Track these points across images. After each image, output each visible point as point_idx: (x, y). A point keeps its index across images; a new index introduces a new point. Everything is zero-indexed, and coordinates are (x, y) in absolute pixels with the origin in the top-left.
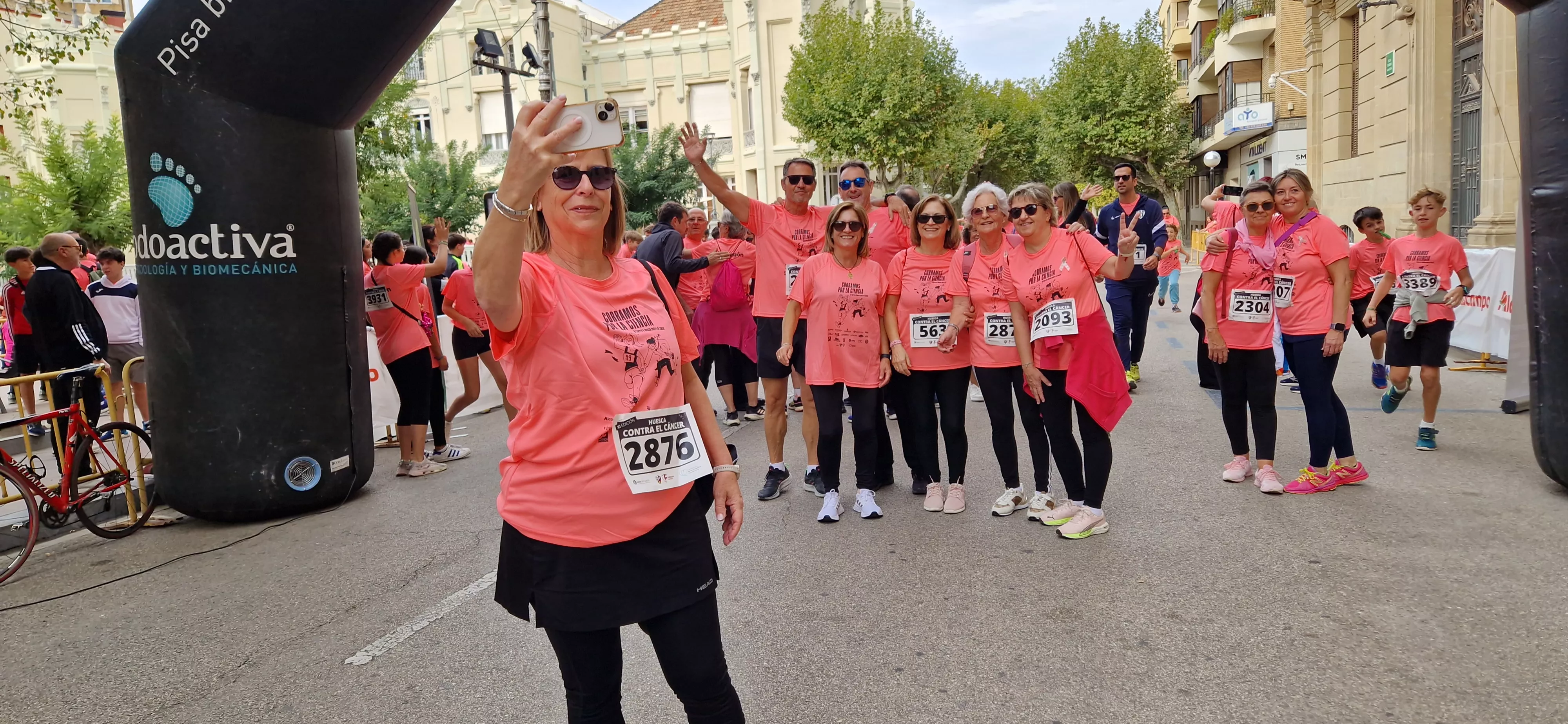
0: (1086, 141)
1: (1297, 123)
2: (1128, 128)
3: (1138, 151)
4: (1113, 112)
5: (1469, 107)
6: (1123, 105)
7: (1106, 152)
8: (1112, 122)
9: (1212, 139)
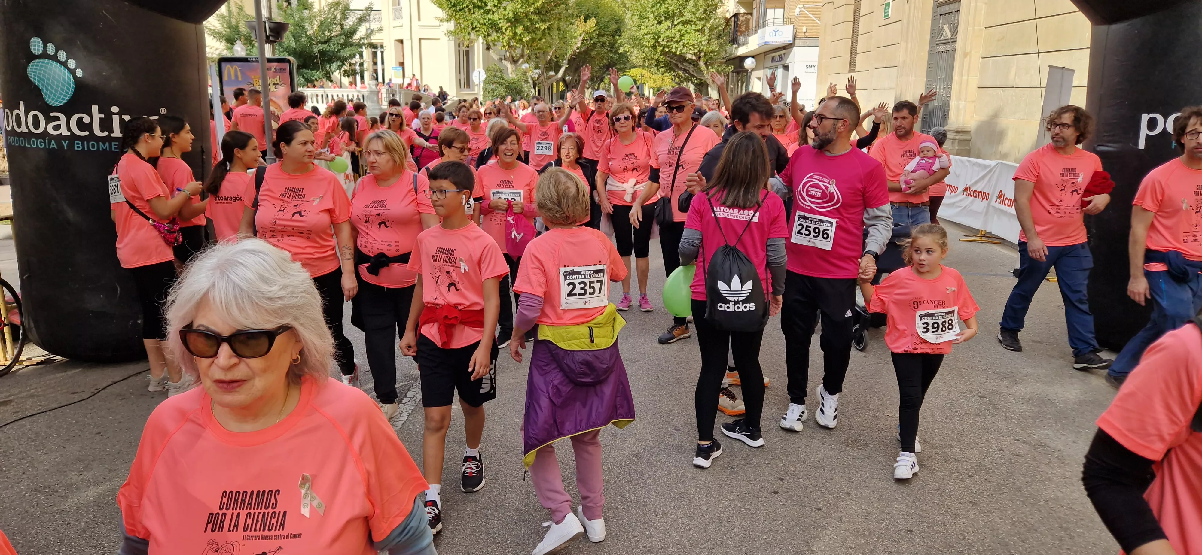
0: (659, 40)
1: (808, 42)
2: (689, 33)
3: (696, 51)
4: (680, 20)
5: (941, 48)
6: (687, 16)
7: (673, 50)
8: (679, 27)
9: (746, 47)
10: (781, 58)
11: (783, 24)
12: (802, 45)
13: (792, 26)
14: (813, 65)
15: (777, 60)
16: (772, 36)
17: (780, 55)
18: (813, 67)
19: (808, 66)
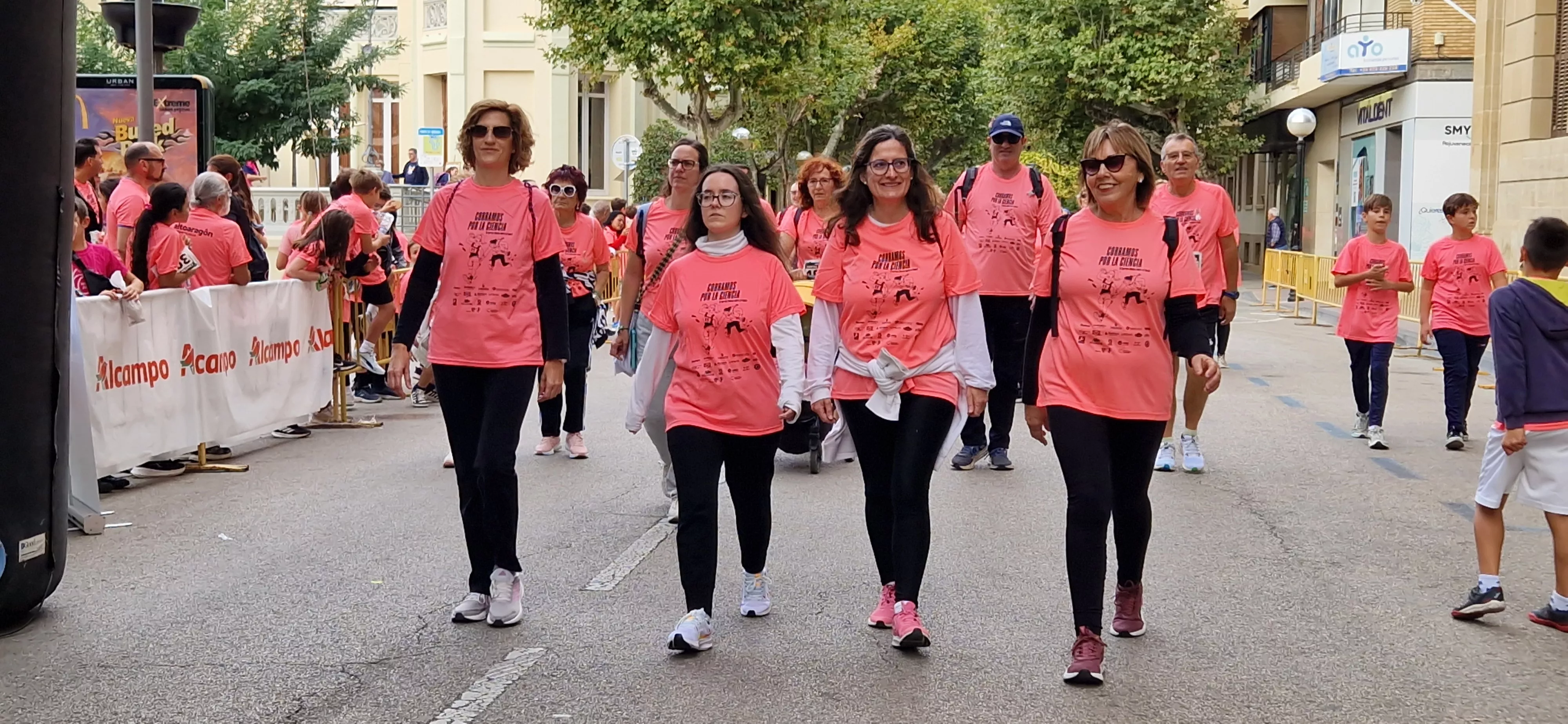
0: (1070, 73)
2: (1148, 56)
3: (1164, 98)
4: (1123, 24)
6: (1141, 13)
7: (1107, 97)
8: (1120, 42)
9: (1294, 87)
10: (1381, 110)
11: (1385, 27)
12: (1434, 78)
13: (1407, 30)
14: (1463, 125)
15: (1372, 117)
16: (1357, 55)
17: (1378, 102)
18: (1463, 130)
19: (1452, 129)
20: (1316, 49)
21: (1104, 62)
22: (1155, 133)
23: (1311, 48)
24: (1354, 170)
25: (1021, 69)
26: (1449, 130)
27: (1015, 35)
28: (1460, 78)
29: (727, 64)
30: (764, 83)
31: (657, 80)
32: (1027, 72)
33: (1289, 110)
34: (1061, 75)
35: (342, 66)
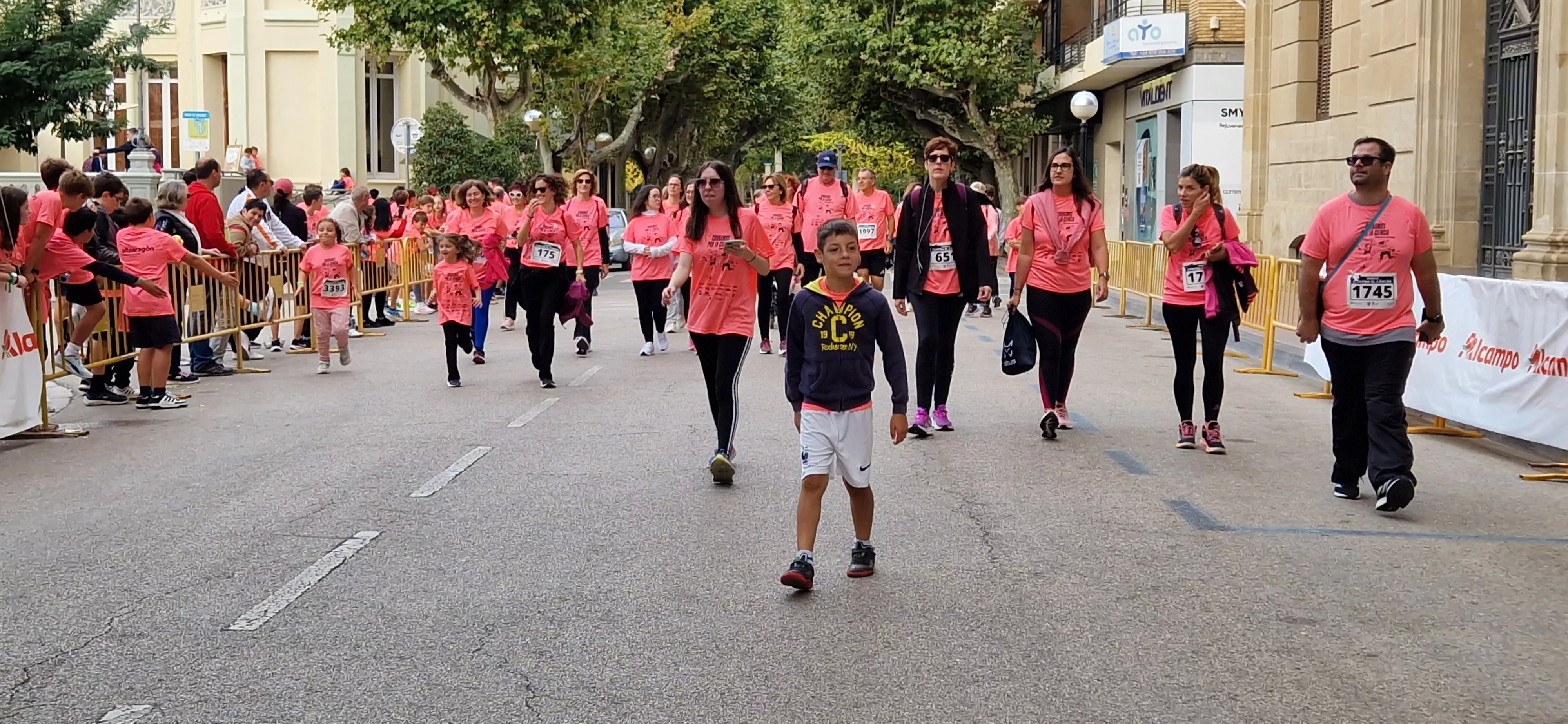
0: (863, 55)
7: (898, 79)
9: (1080, 69)
10: (1163, 92)
11: (1165, 11)
12: (1210, 61)
13: (1183, 14)
14: (1238, 108)
15: (1154, 99)
16: (1137, 39)
17: (1159, 84)
18: (1239, 112)
19: (1228, 112)
20: (1100, 33)
21: (896, 44)
22: (950, 116)
23: (1095, 31)
24: (1139, 152)
25: (815, 51)
26: (1226, 113)
27: (808, 18)
28: (1234, 61)
29: (514, 45)
30: (555, 64)
31: (445, 61)
32: (822, 55)
33: (1075, 92)
34: (855, 58)
35: (102, 46)
